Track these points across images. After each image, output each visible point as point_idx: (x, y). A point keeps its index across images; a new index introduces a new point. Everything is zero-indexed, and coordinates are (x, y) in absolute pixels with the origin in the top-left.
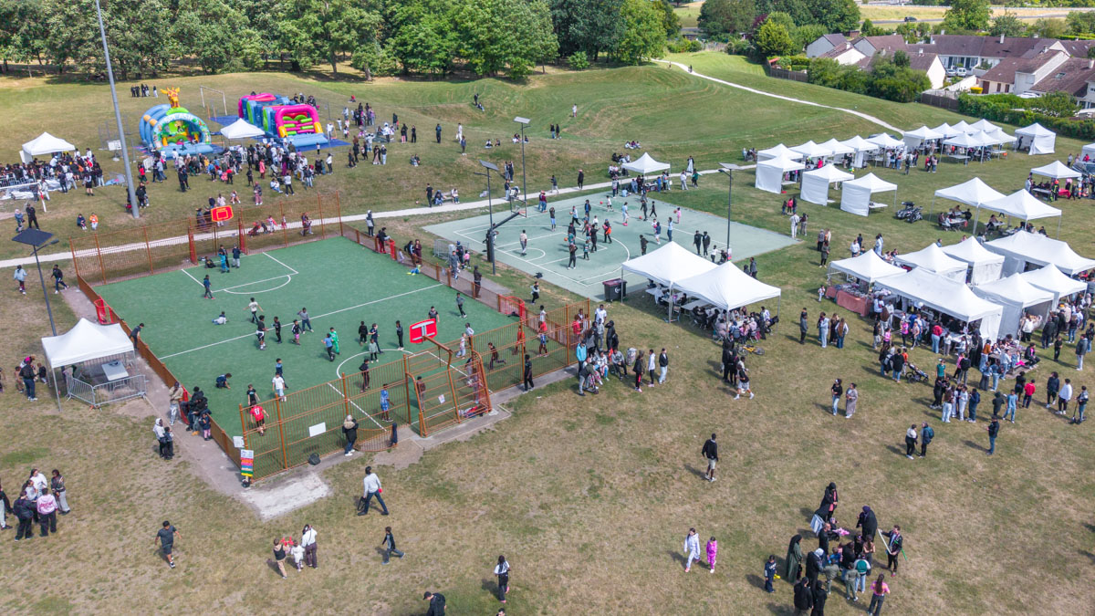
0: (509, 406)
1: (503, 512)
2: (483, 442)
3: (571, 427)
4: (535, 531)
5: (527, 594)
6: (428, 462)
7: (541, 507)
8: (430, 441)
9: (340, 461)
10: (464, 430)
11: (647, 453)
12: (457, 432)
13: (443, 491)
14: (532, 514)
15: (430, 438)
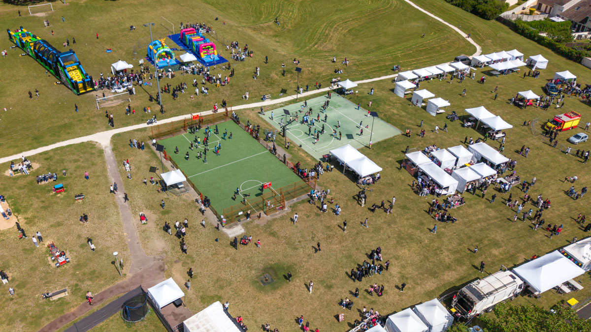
0: (290, 207)
1: (289, 243)
2: (283, 219)
3: (308, 217)
4: (297, 249)
5: (295, 266)
6: (269, 224)
7: (299, 242)
8: (269, 217)
9: (245, 221)
10: (278, 214)
11: (329, 227)
12: (276, 215)
13: (273, 234)
14: (296, 244)
15: (269, 216)
